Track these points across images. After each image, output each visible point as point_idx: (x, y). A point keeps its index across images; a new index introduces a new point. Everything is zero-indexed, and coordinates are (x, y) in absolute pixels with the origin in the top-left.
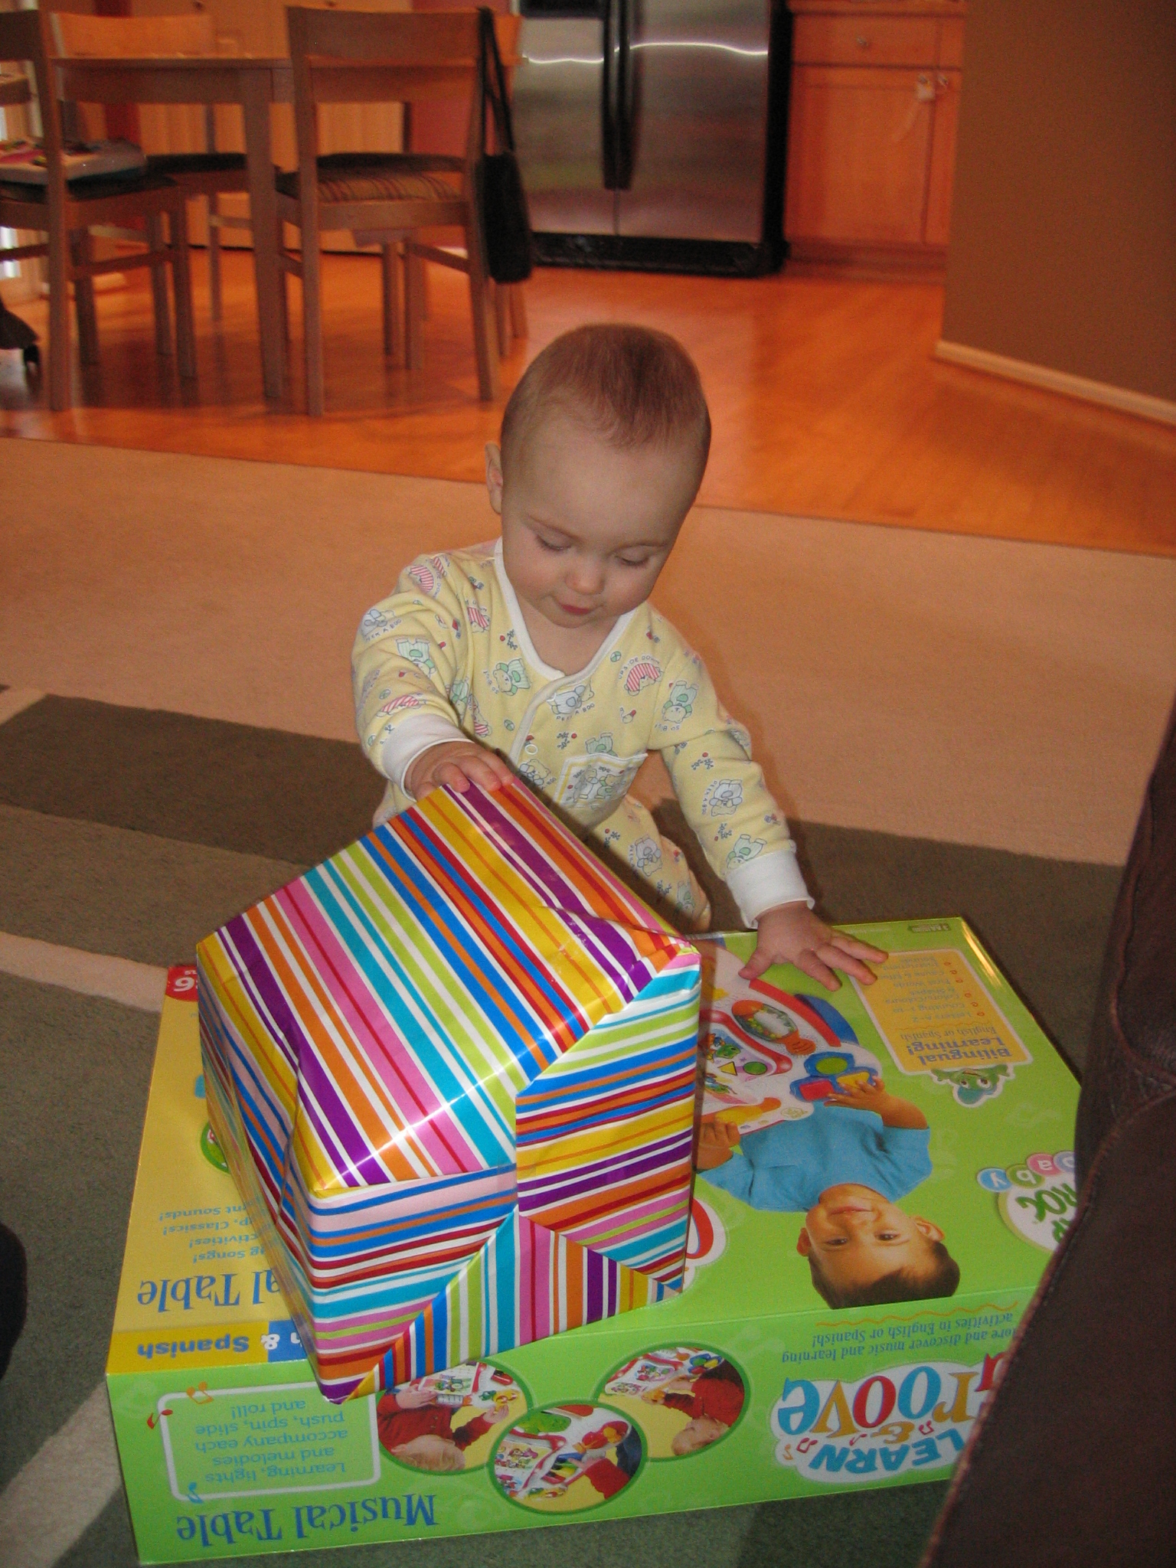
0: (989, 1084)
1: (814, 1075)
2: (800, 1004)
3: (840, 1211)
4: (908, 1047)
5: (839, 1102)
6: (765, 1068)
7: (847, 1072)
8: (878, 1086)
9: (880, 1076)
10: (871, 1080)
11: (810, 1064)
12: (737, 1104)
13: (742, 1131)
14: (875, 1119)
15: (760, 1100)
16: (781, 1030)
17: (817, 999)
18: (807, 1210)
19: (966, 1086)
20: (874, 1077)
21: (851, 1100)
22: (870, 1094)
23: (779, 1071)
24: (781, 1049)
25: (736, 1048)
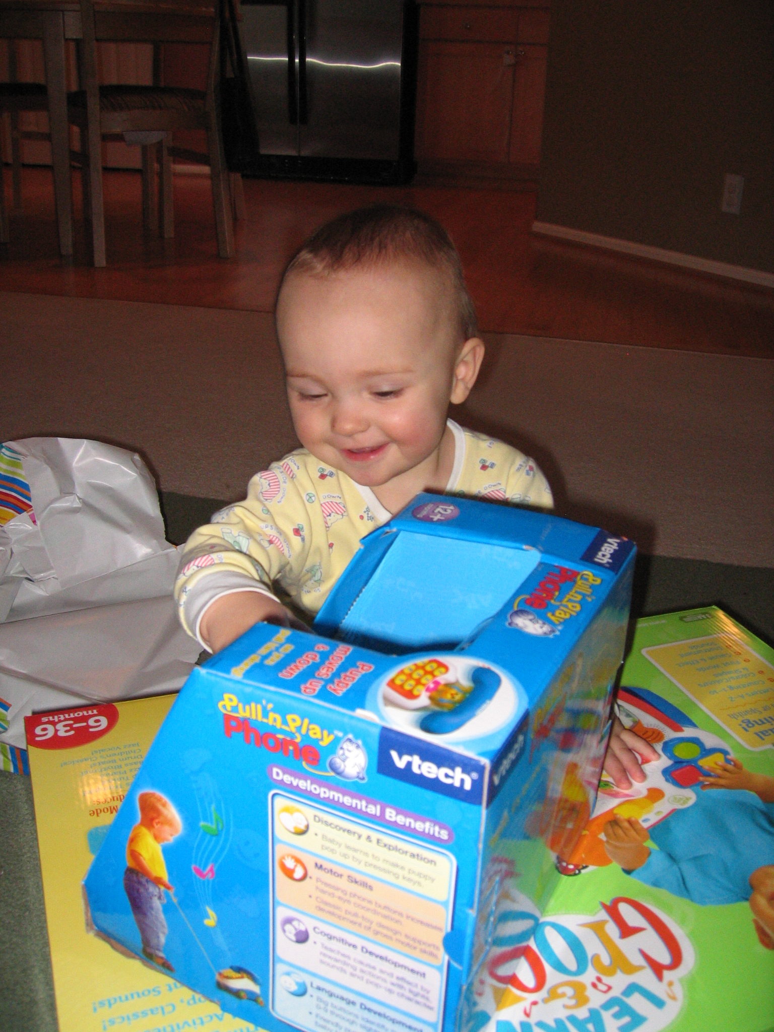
1: (677, 761)
4: (740, 725)
5: (712, 785)
7: (703, 755)
9: (733, 755)
10: (728, 761)
11: (668, 752)
13: (646, 825)
14: (752, 797)
18: (746, 899)
20: (729, 757)
21: (722, 782)
22: (734, 773)
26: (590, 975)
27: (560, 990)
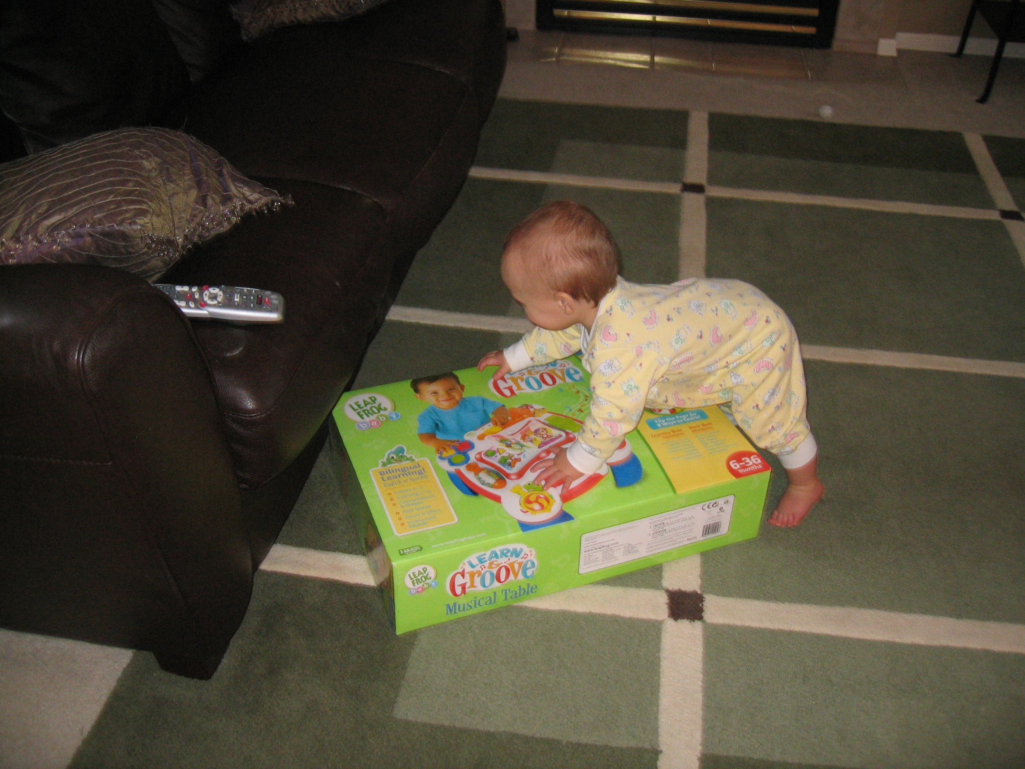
0: (391, 457)
1: (465, 454)
2: (476, 490)
3: (450, 399)
4: (425, 471)
5: (454, 442)
6: (486, 454)
7: (451, 456)
8: (438, 451)
9: (438, 455)
10: (441, 453)
11: (468, 458)
12: (494, 435)
13: (491, 424)
14: (439, 436)
15: (486, 438)
16: (483, 475)
17: (469, 494)
18: (463, 398)
19: (401, 454)
20: (439, 455)
21: (449, 443)
22: (441, 448)
23: (480, 453)
24: (481, 465)
25: (500, 462)
26: (525, 377)
27: (535, 373)
